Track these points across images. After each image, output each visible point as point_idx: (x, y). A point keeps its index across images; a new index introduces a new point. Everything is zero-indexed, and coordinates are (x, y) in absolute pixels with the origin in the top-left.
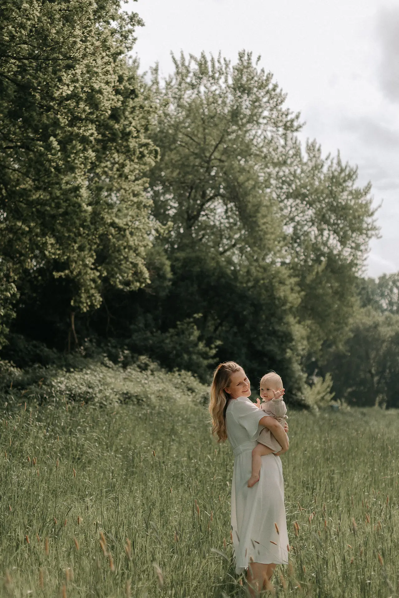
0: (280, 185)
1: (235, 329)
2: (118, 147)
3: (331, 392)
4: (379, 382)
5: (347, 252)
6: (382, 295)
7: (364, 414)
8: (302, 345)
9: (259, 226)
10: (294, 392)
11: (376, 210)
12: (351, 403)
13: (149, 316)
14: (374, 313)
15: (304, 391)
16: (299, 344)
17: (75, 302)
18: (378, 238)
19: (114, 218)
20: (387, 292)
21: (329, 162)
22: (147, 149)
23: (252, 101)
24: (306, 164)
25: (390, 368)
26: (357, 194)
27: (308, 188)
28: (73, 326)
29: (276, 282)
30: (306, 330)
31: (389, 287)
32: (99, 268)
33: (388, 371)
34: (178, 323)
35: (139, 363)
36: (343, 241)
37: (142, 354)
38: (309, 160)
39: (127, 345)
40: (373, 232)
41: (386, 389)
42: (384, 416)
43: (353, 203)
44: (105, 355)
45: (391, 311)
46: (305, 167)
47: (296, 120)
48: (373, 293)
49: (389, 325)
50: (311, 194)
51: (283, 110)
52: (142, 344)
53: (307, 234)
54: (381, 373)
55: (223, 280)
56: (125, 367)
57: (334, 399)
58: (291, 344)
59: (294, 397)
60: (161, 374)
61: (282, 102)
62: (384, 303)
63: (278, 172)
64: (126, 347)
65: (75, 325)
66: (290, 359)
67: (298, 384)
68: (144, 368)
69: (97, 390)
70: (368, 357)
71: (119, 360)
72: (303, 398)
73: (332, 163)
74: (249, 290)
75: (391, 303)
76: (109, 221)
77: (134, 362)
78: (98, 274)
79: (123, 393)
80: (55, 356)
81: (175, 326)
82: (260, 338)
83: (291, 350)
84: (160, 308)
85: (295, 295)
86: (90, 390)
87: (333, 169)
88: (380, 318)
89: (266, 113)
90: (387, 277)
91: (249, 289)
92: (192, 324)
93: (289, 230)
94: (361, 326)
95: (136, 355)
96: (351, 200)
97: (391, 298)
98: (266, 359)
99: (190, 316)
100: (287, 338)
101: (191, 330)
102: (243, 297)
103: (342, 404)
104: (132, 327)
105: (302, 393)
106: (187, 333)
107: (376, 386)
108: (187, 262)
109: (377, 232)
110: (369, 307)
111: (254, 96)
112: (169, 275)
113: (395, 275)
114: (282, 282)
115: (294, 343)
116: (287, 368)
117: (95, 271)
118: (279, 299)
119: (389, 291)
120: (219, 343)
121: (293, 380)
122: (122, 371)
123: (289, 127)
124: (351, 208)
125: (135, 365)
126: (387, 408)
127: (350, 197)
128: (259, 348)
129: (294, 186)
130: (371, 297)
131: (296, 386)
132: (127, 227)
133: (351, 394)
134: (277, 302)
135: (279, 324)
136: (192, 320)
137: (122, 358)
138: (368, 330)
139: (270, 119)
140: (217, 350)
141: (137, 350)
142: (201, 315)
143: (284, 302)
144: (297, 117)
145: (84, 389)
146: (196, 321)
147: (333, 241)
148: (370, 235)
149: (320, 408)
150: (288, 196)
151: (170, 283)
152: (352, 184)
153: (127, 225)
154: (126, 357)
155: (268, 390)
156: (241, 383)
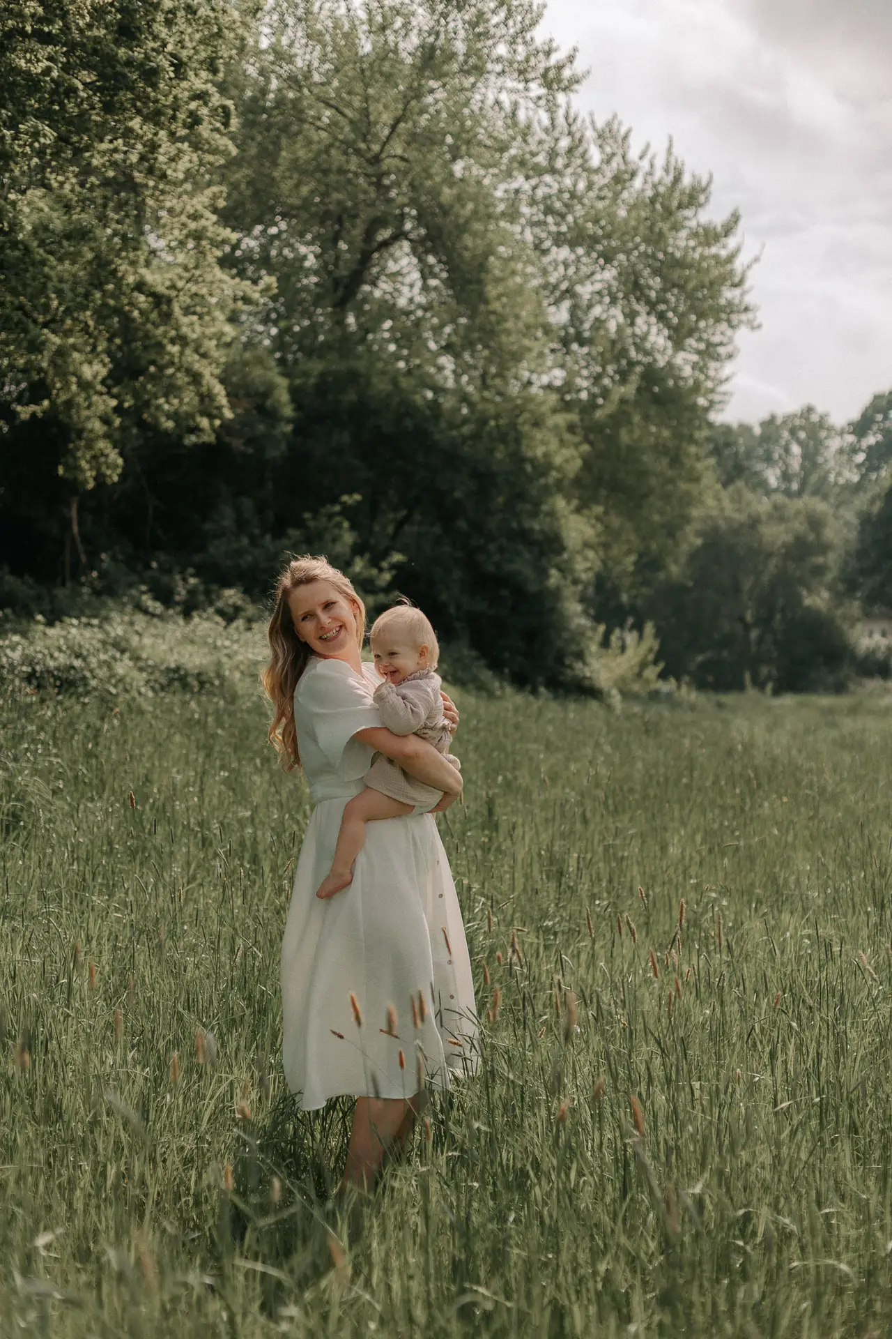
0: (542, 217)
1: (437, 529)
2: (139, 104)
3: (655, 662)
4: (760, 640)
5: (685, 361)
6: (768, 459)
7: (720, 706)
8: (586, 559)
9: (487, 302)
10: (567, 662)
11: (749, 267)
12: (701, 685)
13: (247, 504)
14: (748, 496)
15: (589, 660)
16: (579, 558)
17: (67, 469)
18: (753, 328)
19: (143, 271)
20: (777, 453)
21: (645, 164)
22: (206, 104)
23: (469, 23)
24: (598, 171)
25: (783, 610)
26: (709, 236)
27: (603, 223)
28: (75, 529)
29: (524, 423)
30: (593, 526)
31: (783, 442)
32: (115, 390)
33: (778, 616)
34: (307, 515)
35: (220, 604)
36: (678, 337)
37: (228, 585)
38: (602, 161)
39: (194, 566)
40: (744, 317)
41: (775, 654)
42: (769, 709)
43: (696, 254)
44: (144, 588)
45: (788, 493)
46: (595, 178)
47: (569, 65)
48: (749, 454)
49: (782, 519)
50: (608, 236)
51: (539, 42)
52: (229, 563)
53: (599, 323)
54: (764, 622)
55: (408, 423)
56: (187, 614)
57: (663, 676)
58: (558, 559)
59: (568, 672)
61: (534, 23)
62: (772, 477)
63: (534, 188)
64: (191, 570)
65: (80, 525)
66: (558, 589)
67: (578, 644)
68: (229, 616)
69: (93, 661)
70: (737, 589)
71: (177, 598)
72: (588, 674)
73: (652, 166)
74: (464, 442)
75: (786, 477)
76: (131, 279)
77: (211, 604)
78: (114, 403)
79: (168, 670)
80: (32, 593)
81: (301, 524)
82: (492, 547)
83: (561, 570)
84: (270, 485)
85: (568, 452)
86: (77, 663)
87: (656, 178)
88: (763, 505)
89: (502, 50)
90: (779, 421)
91: (465, 439)
92: (338, 519)
93: (559, 315)
94: (722, 523)
95: (214, 587)
96: (694, 249)
97: (787, 465)
98: (504, 592)
99: (335, 500)
100: (551, 545)
101: (336, 531)
102: (452, 458)
103: (679, 687)
104: (208, 526)
105: (585, 663)
106: (328, 537)
107: (754, 649)
108: (328, 383)
109: (750, 315)
110: (740, 484)
111: (473, 10)
112: (288, 411)
113: (795, 416)
114: (537, 424)
115: (565, 556)
116: (553, 610)
117: (105, 397)
118: (532, 461)
119: (782, 452)
120: (397, 557)
121: (566, 635)
122: (181, 622)
123: (554, 81)
124: (693, 265)
125: (211, 610)
126: (777, 692)
127: (692, 243)
128: (491, 568)
129: (570, 218)
130: (746, 463)
131: (574, 648)
132: (173, 293)
133: (704, 666)
134: (529, 468)
135: (535, 514)
136: (337, 508)
137: (182, 595)
138: (736, 531)
139: (511, 63)
140: (394, 572)
141: (216, 577)
142: (357, 497)
143: (544, 467)
144: (571, 59)
145: (62, 659)
146: (347, 512)
147: (658, 338)
148: (735, 322)
149: (626, 695)
150: (559, 240)
151: (289, 428)
152: (695, 215)
153: (173, 287)
154: (192, 592)
155: (392, 654)
156: (310, 615)
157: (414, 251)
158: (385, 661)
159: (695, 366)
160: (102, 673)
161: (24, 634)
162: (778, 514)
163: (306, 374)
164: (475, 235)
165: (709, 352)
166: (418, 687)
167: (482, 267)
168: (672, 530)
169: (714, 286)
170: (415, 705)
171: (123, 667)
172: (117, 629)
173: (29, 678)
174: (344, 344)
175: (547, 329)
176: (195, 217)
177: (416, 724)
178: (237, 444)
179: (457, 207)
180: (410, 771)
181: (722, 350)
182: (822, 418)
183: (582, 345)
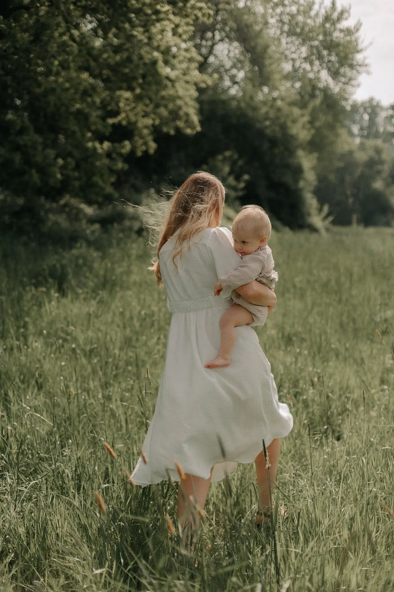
4: (353, 203)
6: (354, 121)
25: (363, 190)
26: (349, 32)
31: (360, 113)
33: (362, 193)
41: (360, 209)
43: (344, 40)
45: (364, 137)
49: (364, 149)
54: (356, 195)
62: (356, 130)
66: (303, 188)
75: (362, 129)
78: (151, 122)
85: (305, 132)
97: (362, 124)
98: (282, 190)
99: (221, 154)
107: (351, 206)
113: (366, 102)
114: (294, 122)
115: (304, 174)
118: (292, 136)
119: (359, 118)
120: (246, 177)
143: (296, 138)
162: (362, 147)
165: (348, 83)
181: (355, 82)
182: (378, 103)
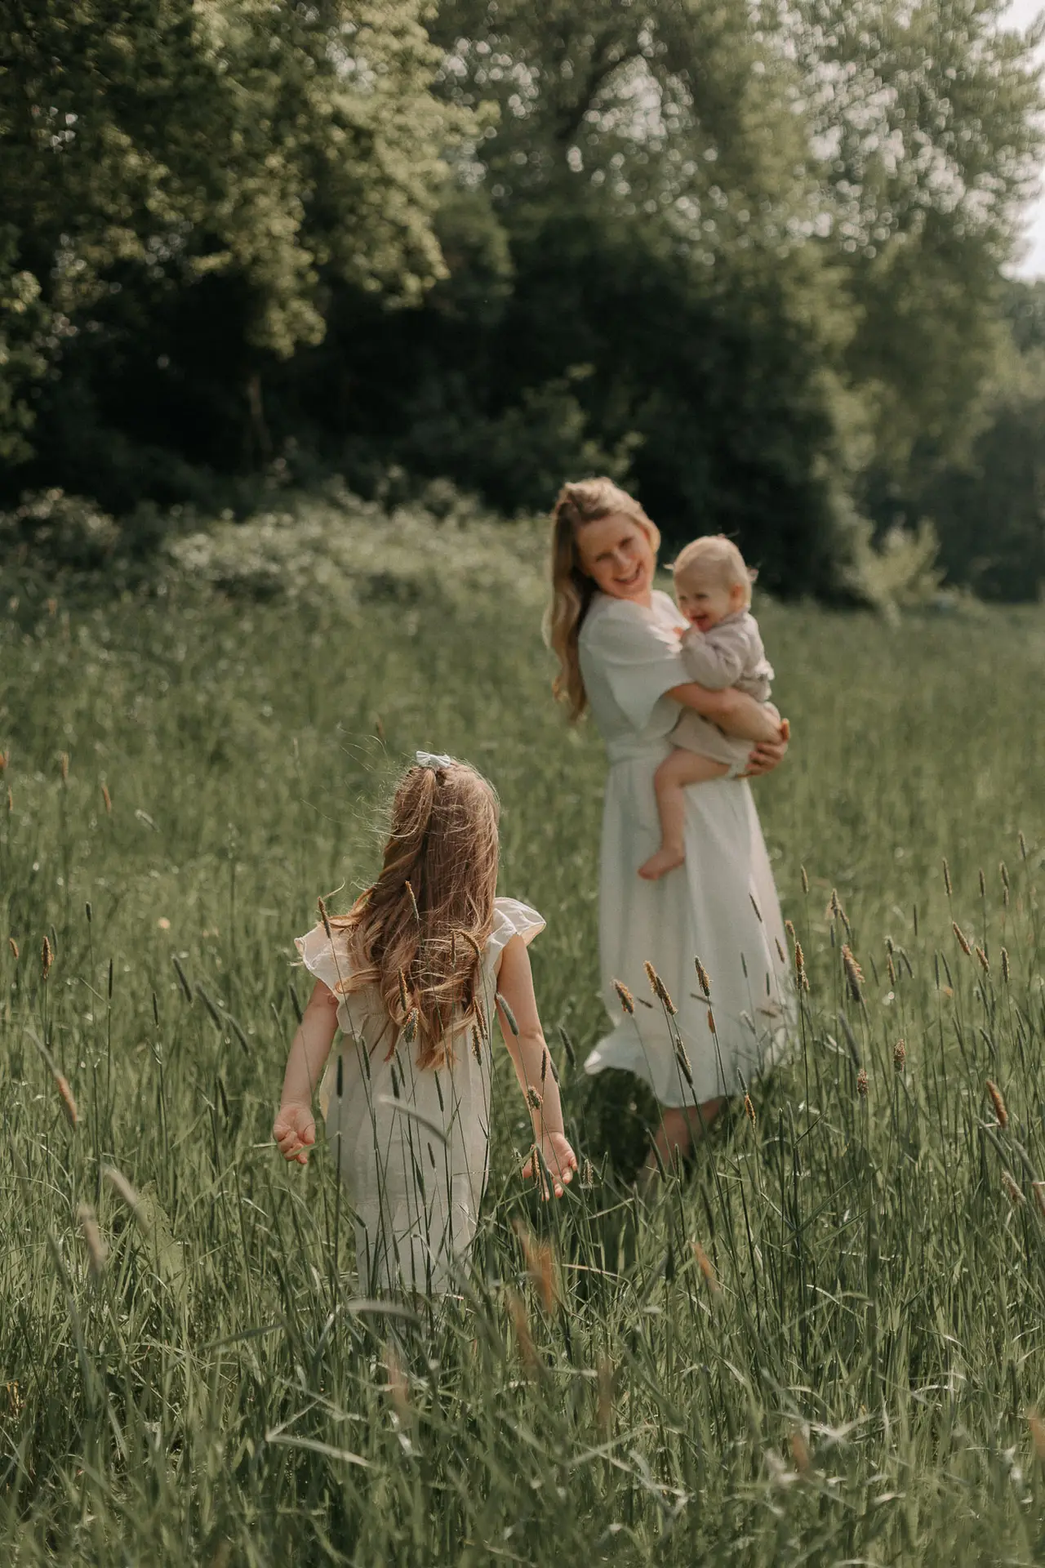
0: (807, 27)
1: (683, 408)
3: (935, 569)
5: (977, 202)
7: (1016, 623)
9: (742, 133)
12: (986, 595)
13: (458, 380)
15: (862, 566)
16: (850, 444)
26: (1010, 48)
27: (882, 32)
28: (255, 409)
29: (788, 279)
30: (869, 407)
32: (309, 241)
34: (529, 393)
35: (429, 499)
36: (970, 168)
37: (438, 476)
39: (398, 453)
43: (995, 70)
44: (339, 480)
50: (888, 49)
52: (438, 450)
53: (874, 157)
55: (648, 281)
56: (390, 506)
57: (943, 584)
58: (826, 445)
60: (487, 528)
64: (394, 460)
65: (263, 406)
66: (825, 480)
68: (440, 512)
69: (292, 566)
70: (1031, 482)
71: (378, 491)
74: (717, 303)
76: (325, 109)
77: (419, 497)
80: (210, 485)
81: (520, 403)
82: (748, 430)
83: (828, 458)
84: (484, 358)
86: (274, 568)
92: (565, 397)
93: (826, 147)
94: (1015, 401)
95: (421, 479)
96: (992, 64)
99: (558, 373)
100: (816, 427)
101: (563, 412)
103: (962, 597)
104: (412, 405)
105: (856, 571)
106: (552, 418)
108: (553, 235)
110: (1038, 352)
112: (504, 268)
115: (834, 442)
117: (297, 249)
118: (797, 325)
122: (383, 520)
124: (991, 84)
125: (418, 505)
127: (990, 56)
128: (744, 455)
129: (841, 29)
131: (842, 550)
133: (992, 573)
134: (790, 334)
135: (798, 390)
136: (564, 384)
137: (383, 488)
140: (629, 459)
141: (423, 468)
142: (588, 369)
146: (576, 389)
147: (944, 175)
149: (904, 609)
150: (829, 55)
151: (505, 290)
152: (995, 21)
153: (375, 118)
154: (394, 485)
155: (700, 597)
156: (607, 556)
157: (653, 72)
158: (693, 604)
159: (991, 209)
160: (301, 580)
161: (212, 535)
163: (527, 223)
164: (730, 50)
165: (1009, 190)
166: (731, 634)
167: (738, 92)
168: (956, 408)
169: (1015, 110)
170: (728, 654)
171: (325, 572)
172: (313, 529)
173: (221, 585)
174: (569, 186)
175: (813, 167)
176: (399, 33)
177: (733, 676)
178: (447, 309)
179: (706, 18)
180: (725, 726)
181: (1025, 189)
183: (853, 182)
